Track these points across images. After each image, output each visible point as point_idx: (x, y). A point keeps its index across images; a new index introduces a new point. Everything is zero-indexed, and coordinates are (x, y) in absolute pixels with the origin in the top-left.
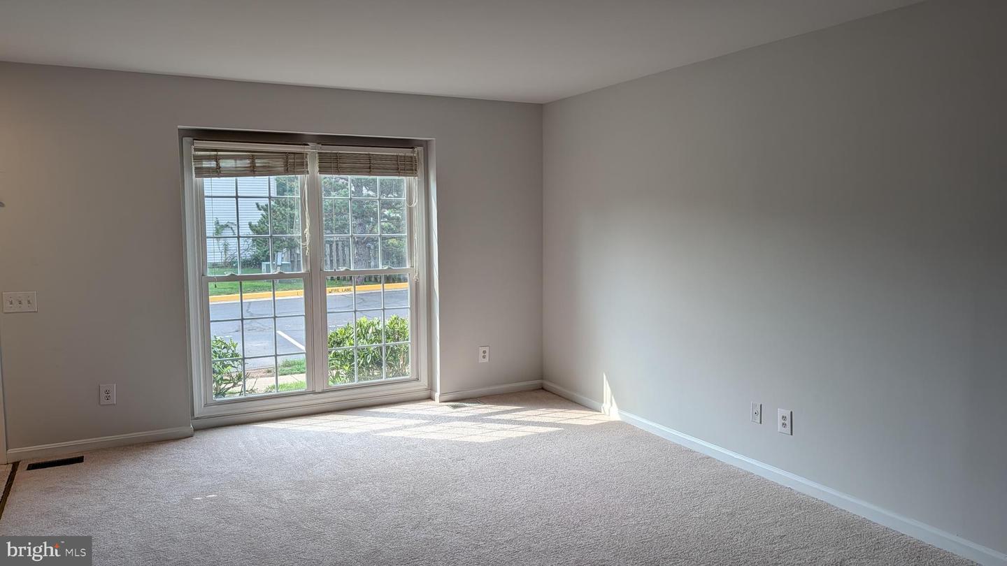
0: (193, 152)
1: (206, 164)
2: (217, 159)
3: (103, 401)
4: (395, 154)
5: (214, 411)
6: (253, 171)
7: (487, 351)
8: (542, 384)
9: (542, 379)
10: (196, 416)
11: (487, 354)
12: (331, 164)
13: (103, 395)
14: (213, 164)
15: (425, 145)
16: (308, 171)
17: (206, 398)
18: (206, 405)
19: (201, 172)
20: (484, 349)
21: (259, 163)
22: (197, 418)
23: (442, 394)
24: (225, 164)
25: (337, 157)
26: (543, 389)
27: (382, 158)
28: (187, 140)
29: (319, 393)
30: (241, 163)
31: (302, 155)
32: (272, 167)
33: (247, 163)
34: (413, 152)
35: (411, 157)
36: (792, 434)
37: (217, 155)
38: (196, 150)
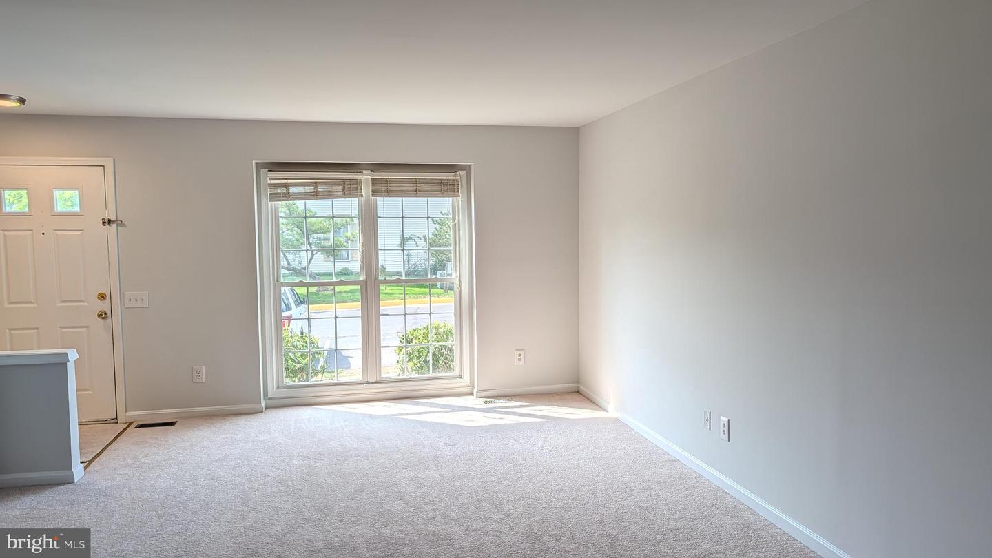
0: (269, 182)
1: (279, 191)
2: (285, 186)
3: (195, 379)
4: (440, 178)
5: (284, 392)
6: (316, 195)
7: (523, 355)
8: (578, 387)
9: (578, 383)
10: (269, 396)
11: (522, 357)
12: (382, 188)
13: (195, 375)
14: (283, 190)
15: (467, 168)
16: (362, 195)
17: (278, 382)
18: (278, 388)
19: (275, 197)
20: (520, 352)
21: (321, 189)
22: (271, 398)
23: (479, 391)
24: (293, 190)
25: (387, 183)
26: (578, 392)
27: (427, 182)
28: (264, 171)
29: (372, 383)
30: (308, 189)
31: (356, 182)
32: (333, 192)
33: (310, 189)
34: (456, 176)
35: (454, 180)
36: (729, 441)
37: (286, 183)
38: (271, 179)
